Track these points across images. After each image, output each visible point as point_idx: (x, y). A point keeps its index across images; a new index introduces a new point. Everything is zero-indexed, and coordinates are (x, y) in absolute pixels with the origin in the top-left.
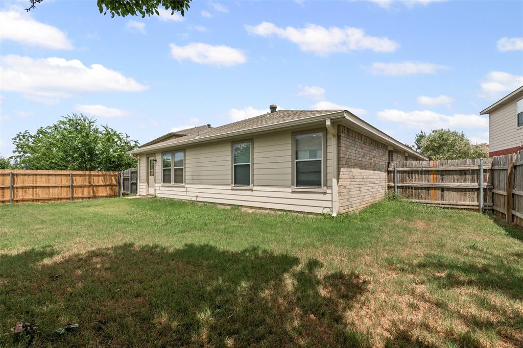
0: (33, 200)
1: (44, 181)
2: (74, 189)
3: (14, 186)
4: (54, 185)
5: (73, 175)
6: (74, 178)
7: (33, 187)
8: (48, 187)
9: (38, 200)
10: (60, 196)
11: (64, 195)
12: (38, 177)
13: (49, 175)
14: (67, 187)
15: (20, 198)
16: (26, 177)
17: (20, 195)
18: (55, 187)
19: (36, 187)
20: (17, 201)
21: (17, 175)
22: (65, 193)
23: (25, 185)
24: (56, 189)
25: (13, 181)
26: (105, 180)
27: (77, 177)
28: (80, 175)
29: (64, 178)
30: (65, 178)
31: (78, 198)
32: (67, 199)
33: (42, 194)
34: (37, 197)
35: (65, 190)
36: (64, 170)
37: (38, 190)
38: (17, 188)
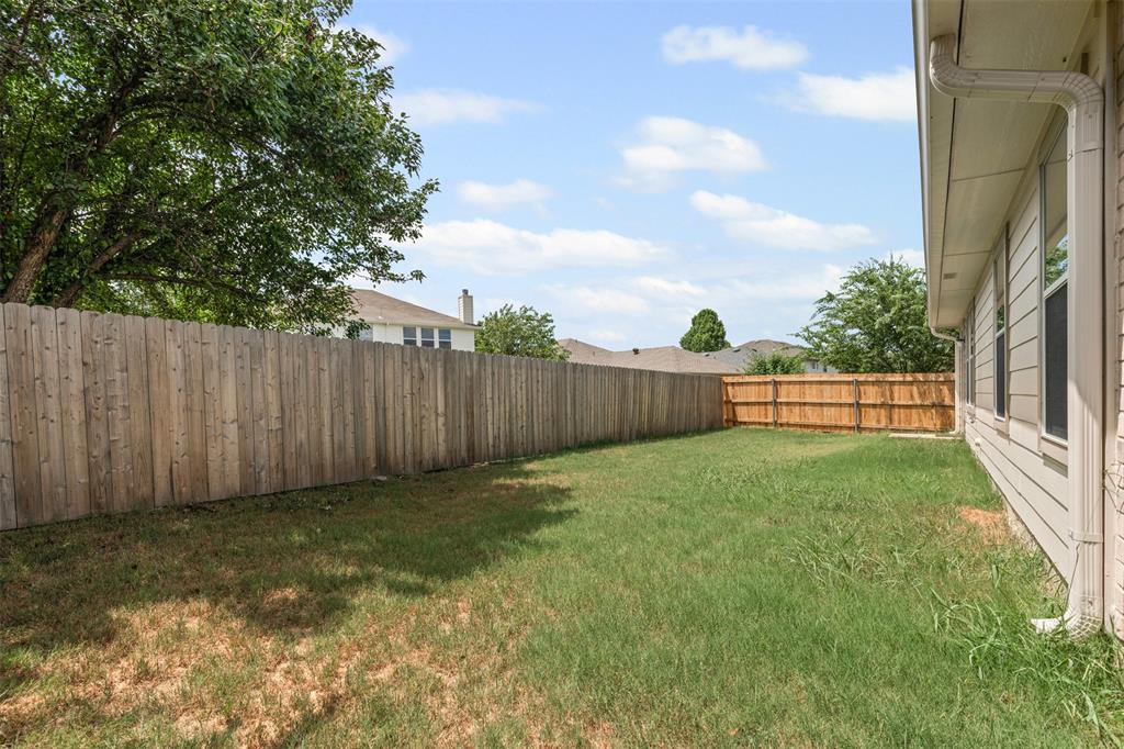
0: (801, 426)
1: (814, 392)
2: (863, 410)
3: (778, 400)
4: (829, 401)
5: (859, 383)
6: (862, 388)
7: (800, 404)
8: (821, 405)
9: (807, 426)
10: (839, 423)
11: (845, 422)
12: (807, 386)
13: (821, 383)
14: (850, 405)
15: (784, 420)
16: (791, 386)
17: (786, 415)
18: (831, 405)
19: (805, 404)
20: (781, 425)
21: (780, 383)
22: (846, 417)
23: (790, 400)
24: (833, 409)
25: (776, 394)
26: (922, 395)
27: (867, 387)
28: (873, 383)
29: (844, 388)
30: (847, 387)
31: (871, 430)
32: (850, 428)
33: (813, 417)
34: (806, 422)
35: (846, 410)
36: (853, 372)
37: (807, 408)
38: (781, 403)
